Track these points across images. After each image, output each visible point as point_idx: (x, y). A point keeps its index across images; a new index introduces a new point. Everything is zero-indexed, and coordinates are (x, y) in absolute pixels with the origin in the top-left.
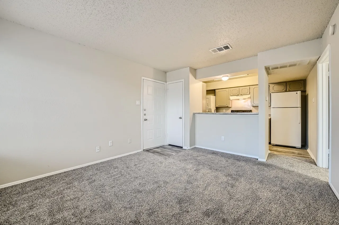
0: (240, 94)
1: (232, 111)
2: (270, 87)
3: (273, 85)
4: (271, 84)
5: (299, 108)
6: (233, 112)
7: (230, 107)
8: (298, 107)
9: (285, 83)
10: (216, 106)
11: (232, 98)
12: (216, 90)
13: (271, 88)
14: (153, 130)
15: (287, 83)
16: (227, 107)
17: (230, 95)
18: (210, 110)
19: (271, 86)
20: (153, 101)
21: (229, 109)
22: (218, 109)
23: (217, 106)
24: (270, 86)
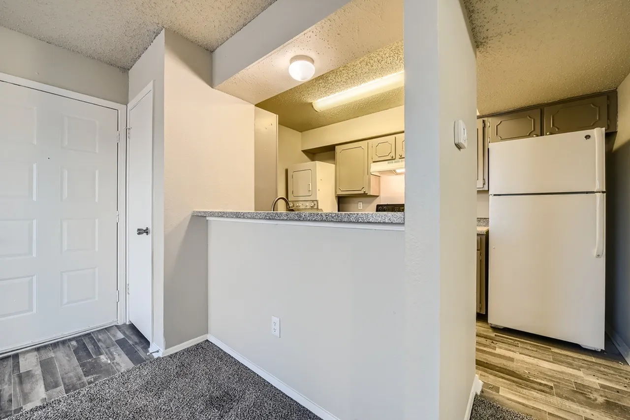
0: (398, 156)
1: (380, 208)
2: (486, 129)
3: (496, 121)
4: (490, 119)
5: (597, 194)
6: (380, 211)
7: (372, 194)
8: (593, 192)
9: (539, 110)
10: (336, 192)
11: (375, 168)
12: (336, 147)
13: (490, 131)
14: (35, 278)
15: (545, 109)
16: (365, 195)
17: (370, 161)
18: (316, 203)
19: (491, 122)
20: (35, 166)
21: (370, 202)
22: (342, 201)
23: (340, 193)
24: (488, 124)
